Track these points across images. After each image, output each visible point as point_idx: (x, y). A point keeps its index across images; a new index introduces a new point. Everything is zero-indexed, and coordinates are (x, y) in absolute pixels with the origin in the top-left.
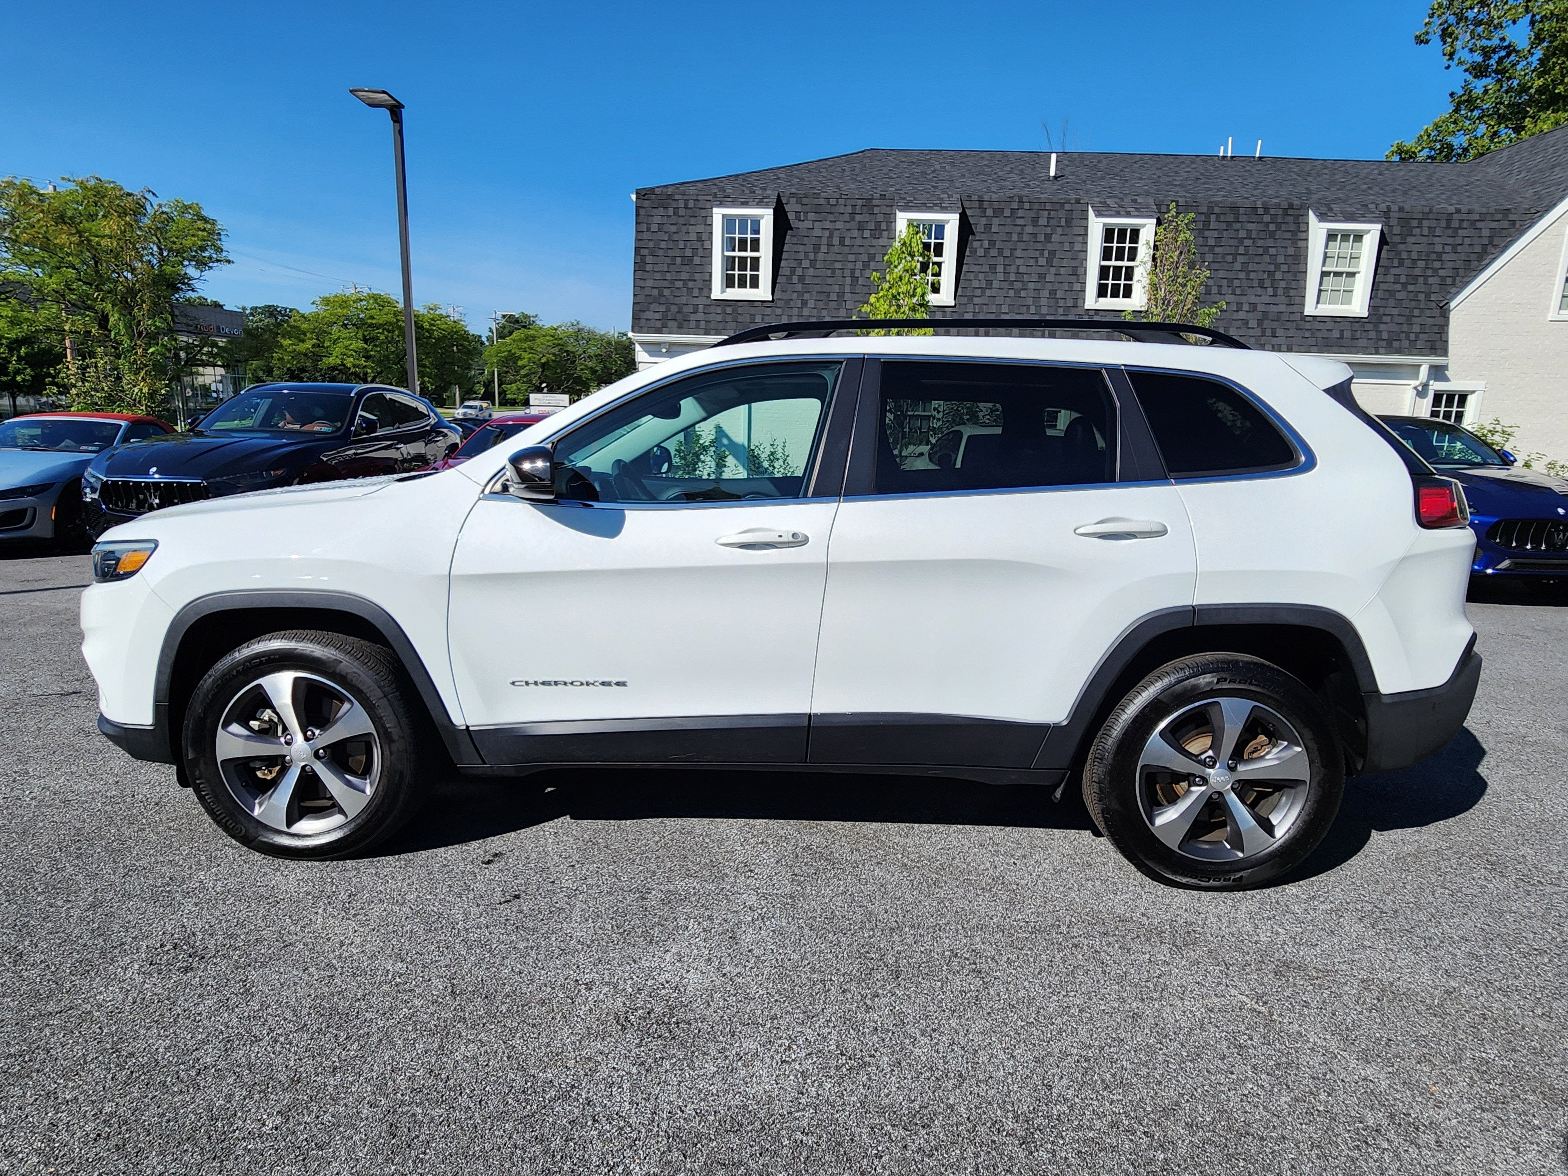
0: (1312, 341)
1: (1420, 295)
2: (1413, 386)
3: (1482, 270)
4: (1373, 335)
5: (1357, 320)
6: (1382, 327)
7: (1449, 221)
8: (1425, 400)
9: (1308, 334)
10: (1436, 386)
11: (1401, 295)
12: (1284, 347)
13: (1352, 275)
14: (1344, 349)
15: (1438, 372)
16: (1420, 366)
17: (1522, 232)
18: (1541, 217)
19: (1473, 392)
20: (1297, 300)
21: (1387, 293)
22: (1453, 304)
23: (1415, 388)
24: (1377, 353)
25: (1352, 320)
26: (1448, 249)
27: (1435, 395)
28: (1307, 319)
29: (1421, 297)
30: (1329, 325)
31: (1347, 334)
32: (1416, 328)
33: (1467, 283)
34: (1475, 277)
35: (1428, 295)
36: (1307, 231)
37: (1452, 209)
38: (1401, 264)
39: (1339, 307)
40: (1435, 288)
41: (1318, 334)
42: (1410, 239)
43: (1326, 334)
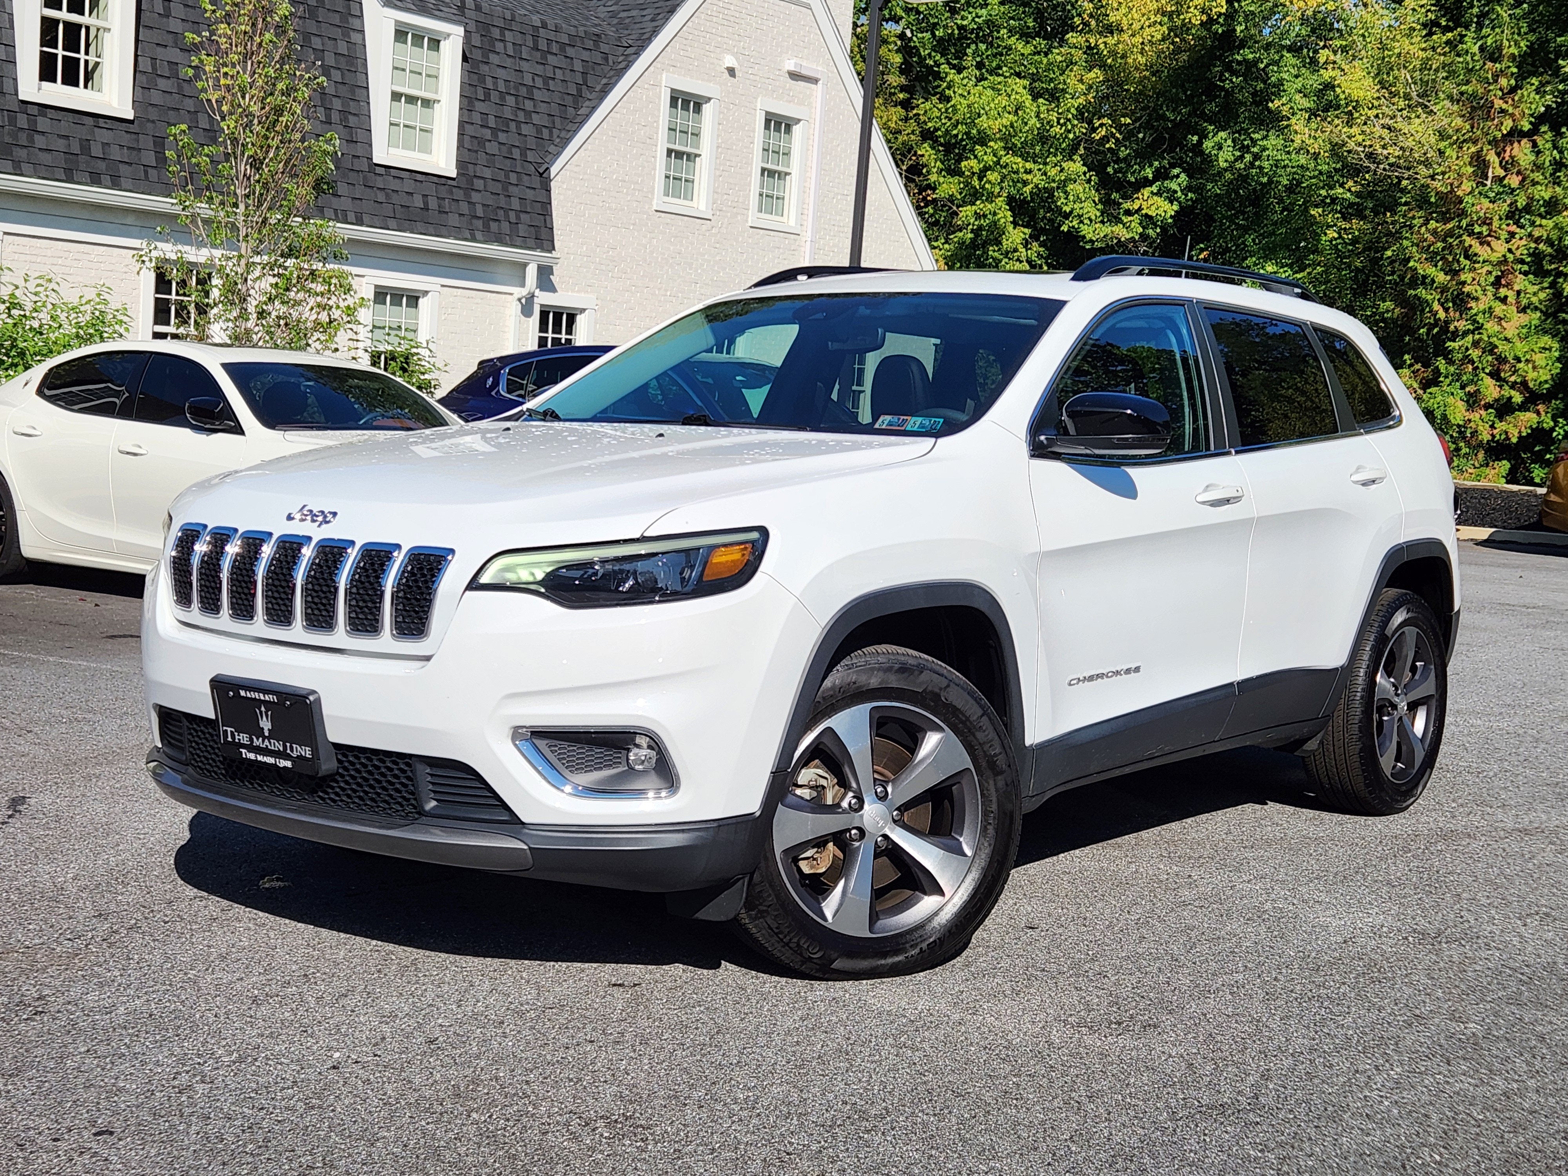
0: (388, 209)
1: (514, 150)
2: (517, 296)
3: (582, 123)
4: (464, 208)
5: (443, 181)
6: (475, 197)
7: (535, 37)
8: (531, 320)
9: (381, 197)
10: (544, 298)
11: (492, 147)
12: (351, 216)
13: (427, 103)
14: (431, 229)
15: (545, 275)
16: (525, 265)
17: (620, 73)
18: (638, 54)
19: (583, 311)
20: (360, 135)
21: (476, 142)
22: (554, 170)
23: (519, 300)
24: (474, 239)
25: (435, 179)
26: (539, 82)
27: (541, 312)
28: (379, 170)
29: (516, 154)
30: (409, 186)
31: (433, 203)
32: (515, 204)
33: (566, 142)
34: (576, 132)
35: (524, 151)
36: (361, 16)
37: (536, 20)
38: (487, 98)
39: (416, 155)
40: (531, 143)
41: (395, 199)
42: (494, 59)
43: (405, 200)
